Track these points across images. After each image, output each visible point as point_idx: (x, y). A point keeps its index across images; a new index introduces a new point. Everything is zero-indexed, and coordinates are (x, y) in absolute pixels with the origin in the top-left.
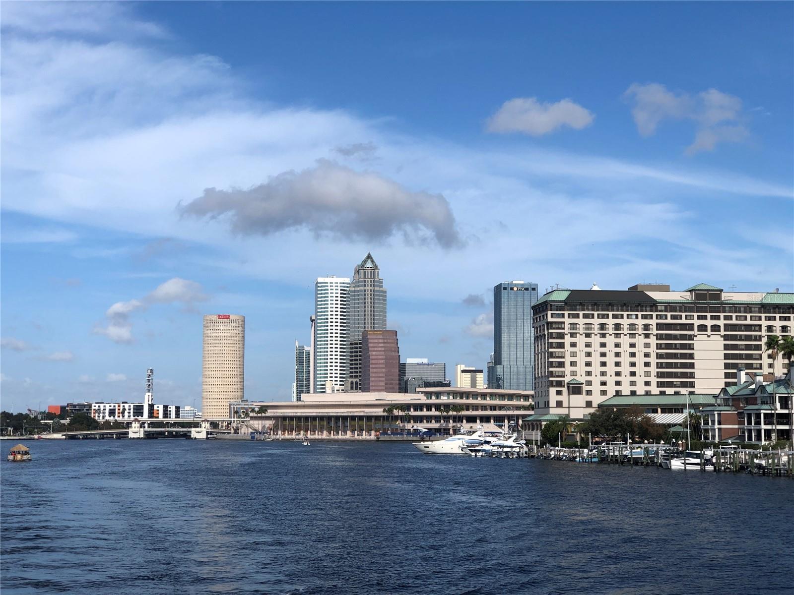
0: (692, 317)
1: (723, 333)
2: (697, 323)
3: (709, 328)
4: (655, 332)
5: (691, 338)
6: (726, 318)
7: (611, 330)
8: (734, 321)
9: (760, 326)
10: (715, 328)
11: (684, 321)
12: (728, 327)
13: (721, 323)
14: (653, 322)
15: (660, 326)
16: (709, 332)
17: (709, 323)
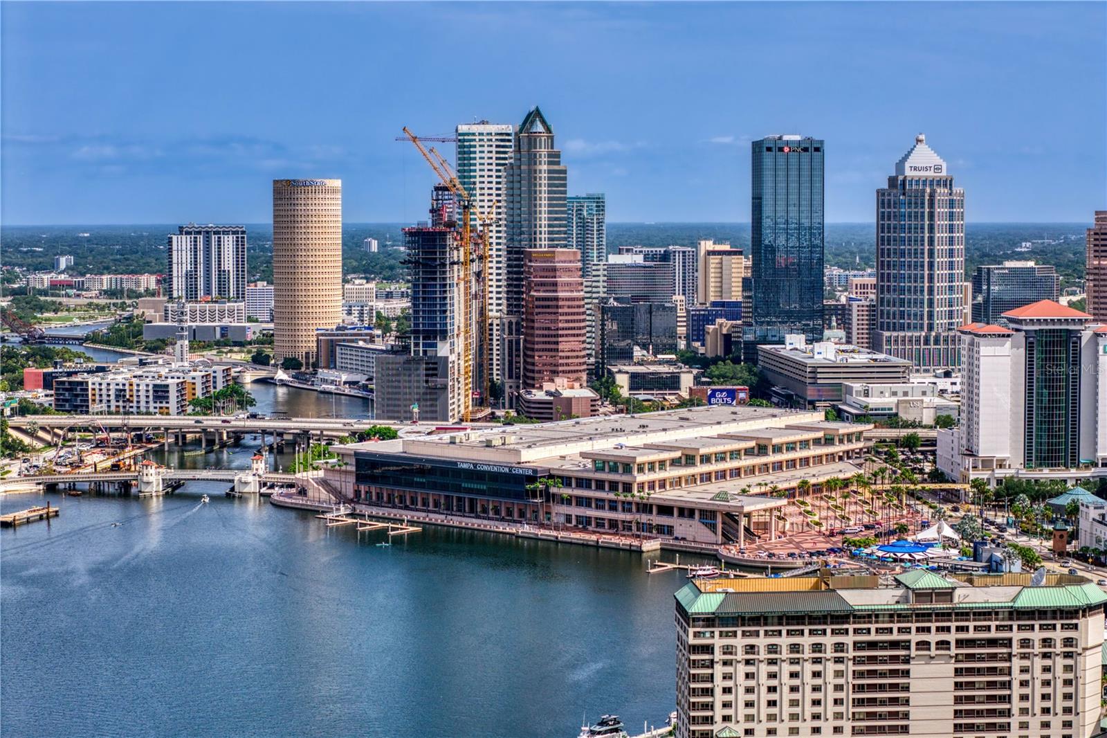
0: (908, 631)
1: (954, 651)
2: (914, 638)
3: (933, 646)
4: (851, 654)
5: (907, 660)
6: (959, 629)
7: (785, 654)
8: (971, 635)
9: (1010, 640)
10: (943, 645)
11: (895, 636)
12: (960, 643)
13: (952, 637)
14: (849, 640)
15: (857, 646)
16: (933, 652)
17: (933, 638)
